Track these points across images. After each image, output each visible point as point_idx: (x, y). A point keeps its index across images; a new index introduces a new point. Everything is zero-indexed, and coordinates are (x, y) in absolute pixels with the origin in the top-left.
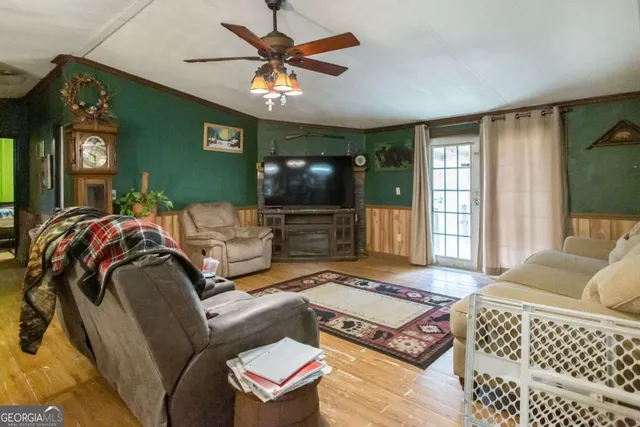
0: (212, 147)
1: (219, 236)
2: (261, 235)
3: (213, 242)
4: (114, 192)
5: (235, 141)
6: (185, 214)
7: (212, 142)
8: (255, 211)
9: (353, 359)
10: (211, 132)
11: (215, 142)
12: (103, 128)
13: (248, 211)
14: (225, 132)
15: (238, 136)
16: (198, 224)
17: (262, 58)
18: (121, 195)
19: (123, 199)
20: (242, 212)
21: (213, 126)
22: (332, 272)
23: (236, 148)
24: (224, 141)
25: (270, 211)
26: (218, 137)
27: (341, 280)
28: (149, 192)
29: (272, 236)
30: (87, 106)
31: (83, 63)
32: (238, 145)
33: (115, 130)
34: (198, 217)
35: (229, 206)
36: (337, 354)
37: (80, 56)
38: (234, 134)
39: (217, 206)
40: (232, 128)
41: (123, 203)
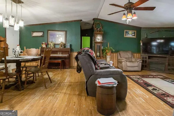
0: (127, 36)
1: (125, 59)
2: (138, 61)
3: (123, 61)
4: (103, 47)
5: (133, 34)
6: (118, 53)
7: (126, 35)
8: (139, 55)
9: (148, 97)
10: (126, 32)
11: (127, 35)
12: (100, 33)
13: (137, 54)
14: (130, 32)
15: (134, 33)
16: (121, 56)
17: (126, 10)
18: (104, 48)
19: (104, 49)
20: (135, 54)
21: (127, 31)
22: (162, 76)
23: (134, 36)
24: (130, 35)
25: (144, 55)
26: (128, 34)
27: (164, 79)
28: (109, 47)
29: (141, 61)
30: (98, 28)
31: (97, 19)
32: (134, 35)
33: (103, 33)
34: (121, 54)
35: (131, 53)
36: (143, 94)
37: (97, 18)
38: (133, 32)
39: (127, 52)
40: (133, 31)
41: (104, 50)
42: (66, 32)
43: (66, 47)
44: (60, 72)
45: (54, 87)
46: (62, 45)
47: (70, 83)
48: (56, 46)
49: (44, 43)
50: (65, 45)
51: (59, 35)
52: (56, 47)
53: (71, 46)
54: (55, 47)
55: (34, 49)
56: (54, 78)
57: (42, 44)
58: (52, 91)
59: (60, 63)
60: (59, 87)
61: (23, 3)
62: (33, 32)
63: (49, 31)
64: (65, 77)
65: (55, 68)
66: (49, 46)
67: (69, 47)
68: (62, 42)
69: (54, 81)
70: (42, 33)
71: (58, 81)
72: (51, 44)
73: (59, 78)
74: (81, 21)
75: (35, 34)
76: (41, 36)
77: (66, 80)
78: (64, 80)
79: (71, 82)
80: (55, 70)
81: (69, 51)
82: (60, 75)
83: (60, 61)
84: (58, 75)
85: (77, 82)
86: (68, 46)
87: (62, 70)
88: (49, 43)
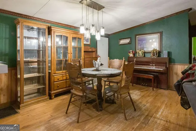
42: (161, 33)
43: (162, 56)
44: (152, 94)
45: (139, 120)
46: (155, 54)
47: (167, 121)
48: (146, 54)
49: (131, 51)
50: (159, 53)
51: (152, 39)
52: (146, 56)
53: (169, 54)
54: (144, 56)
55: (117, 59)
56: (141, 103)
57: (129, 53)
58: (133, 128)
59: (151, 79)
60: (146, 125)
61: (104, 7)
62: (120, 39)
63: (137, 36)
64: (159, 104)
65: (145, 85)
66: (137, 55)
67: (167, 57)
68: (154, 49)
69: (140, 109)
70: (129, 39)
71: (145, 110)
72: (140, 52)
73: (148, 105)
74: (191, 11)
75: (122, 42)
76: (129, 43)
77: (160, 113)
78: (156, 112)
79: (170, 122)
80: (144, 89)
81: (166, 63)
82: (150, 99)
83: (151, 76)
84: (148, 98)
85: (181, 126)
86: (165, 55)
87: (154, 90)
88: (137, 51)
